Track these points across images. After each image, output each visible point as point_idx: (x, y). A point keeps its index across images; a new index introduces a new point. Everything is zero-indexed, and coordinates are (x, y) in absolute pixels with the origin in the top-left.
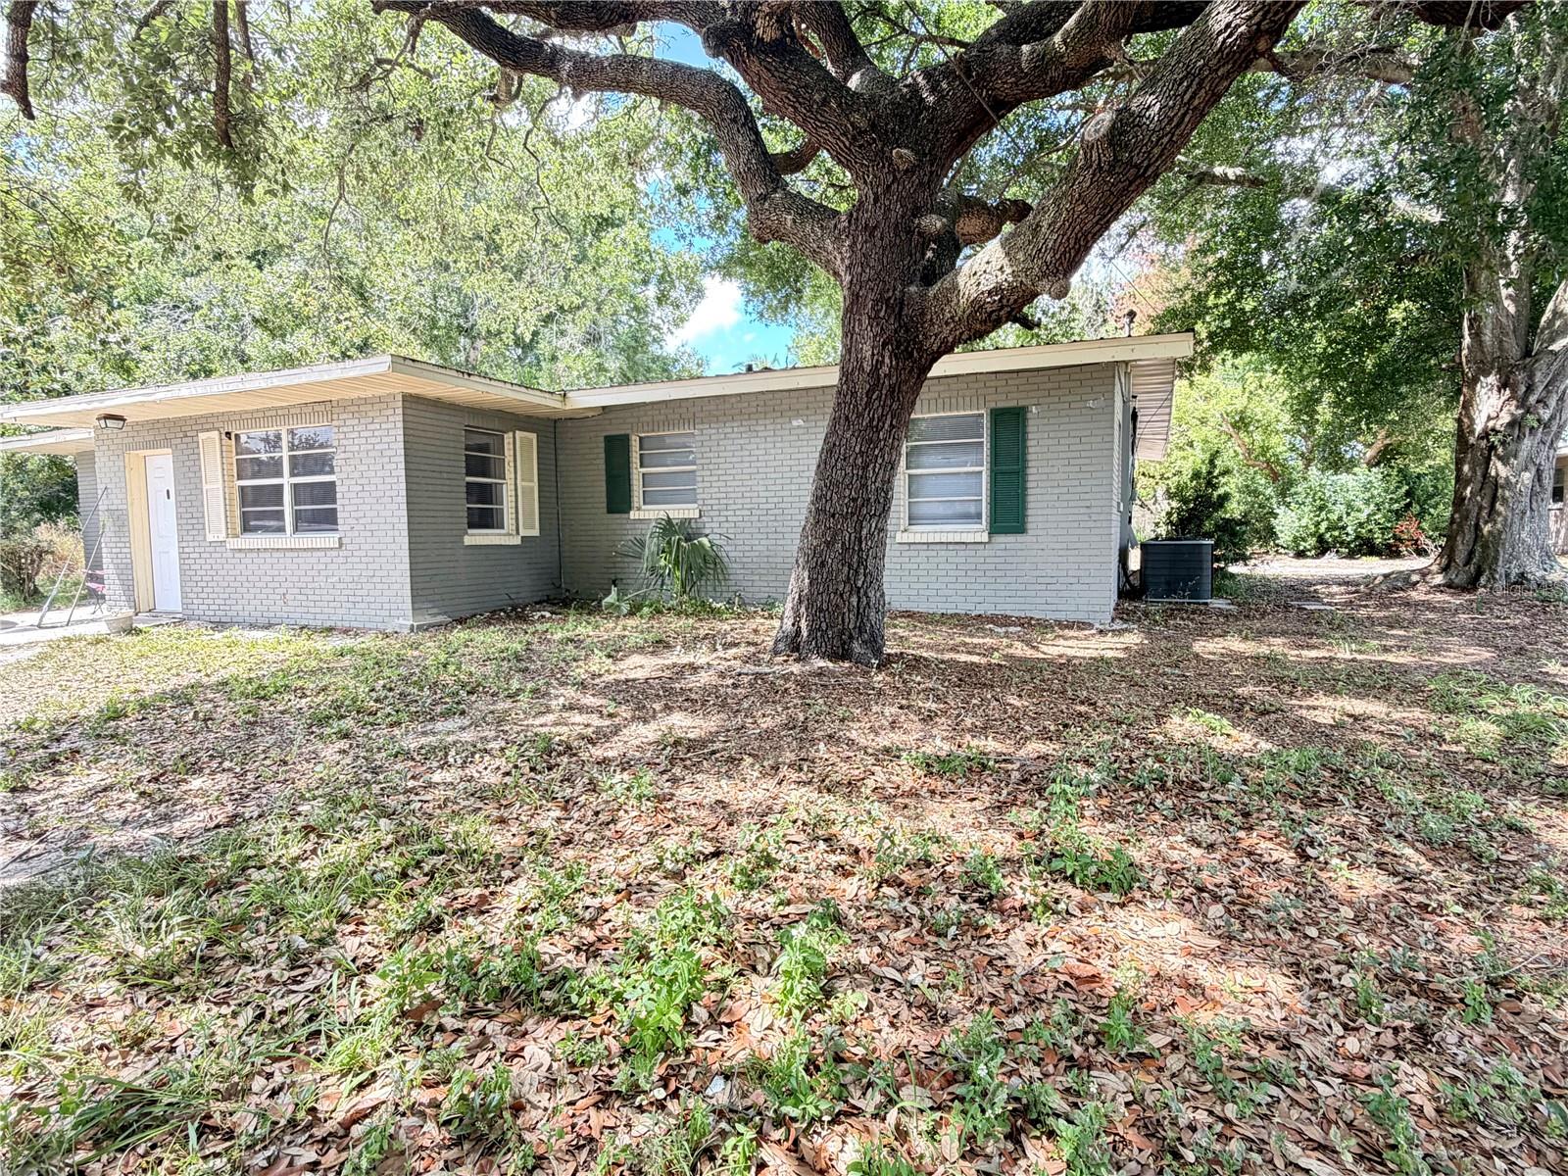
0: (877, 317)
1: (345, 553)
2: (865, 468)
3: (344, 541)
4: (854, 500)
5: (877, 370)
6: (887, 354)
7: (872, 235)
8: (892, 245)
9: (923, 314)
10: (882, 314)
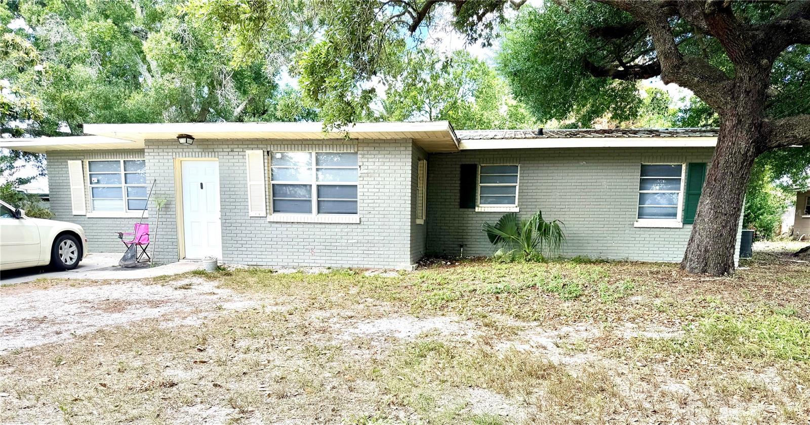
0: (750, 131)
1: (363, 227)
2: (739, 195)
3: (362, 219)
4: (735, 208)
5: (746, 153)
6: (752, 147)
7: (748, 95)
8: (757, 100)
9: (771, 132)
10: (753, 130)
